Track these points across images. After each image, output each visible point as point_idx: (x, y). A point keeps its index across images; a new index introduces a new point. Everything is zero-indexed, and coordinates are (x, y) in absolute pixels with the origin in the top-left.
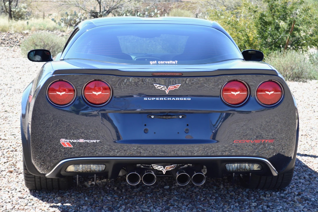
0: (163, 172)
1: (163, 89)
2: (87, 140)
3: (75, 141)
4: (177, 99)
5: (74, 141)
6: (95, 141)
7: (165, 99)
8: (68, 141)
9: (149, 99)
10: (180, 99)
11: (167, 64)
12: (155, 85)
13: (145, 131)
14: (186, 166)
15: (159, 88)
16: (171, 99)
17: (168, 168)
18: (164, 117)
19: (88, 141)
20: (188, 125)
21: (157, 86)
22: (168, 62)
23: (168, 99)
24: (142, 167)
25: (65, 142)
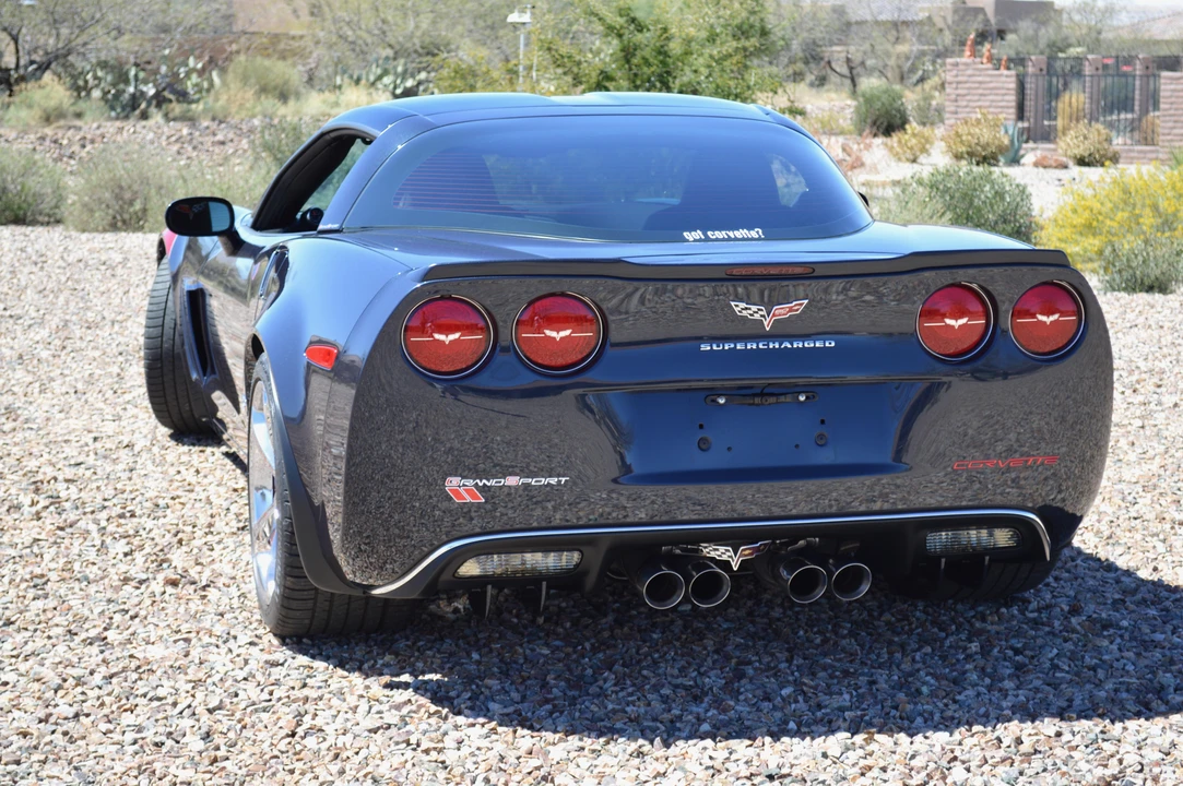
0: (733, 564)
1: (757, 316)
2: (528, 477)
3: (493, 482)
4: (798, 345)
5: (489, 484)
6: (553, 481)
7: (761, 346)
8: (469, 483)
9: (715, 348)
10: (806, 345)
11: (736, 239)
12: (733, 304)
13: (704, 447)
15: (745, 313)
16: (780, 345)
17: (747, 552)
18: (757, 400)
19: (532, 481)
20: (823, 422)
21: (739, 307)
22: (737, 234)
23: (771, 346)
24: (678, 551)
25: (461, 488)
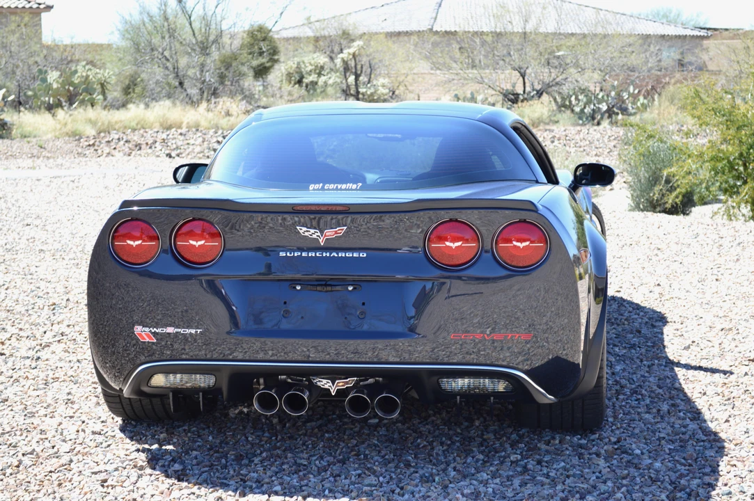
0: (332, 391)
1: (314, 236)
2: (179, 328)
3: (159, 330)
4: (342, 254)
5: (157, 331)
6: (193, 331)
7: (318, 255)
8: (147, 329)
9: (288, 254)
10: (347, 255)
11: (341, 189)
12: (298, 228)
13: (285, 315)
14: (371, 381)
15: (306, 234)
16: (330, 254)
17: (341, 384)
18: (319, 288)
19: (181, 331)
20: (364, 304)
21: (302, 230)
22: (344, 186)
23: (324, 255)
24: (289, 380)
25: (142, 332)
